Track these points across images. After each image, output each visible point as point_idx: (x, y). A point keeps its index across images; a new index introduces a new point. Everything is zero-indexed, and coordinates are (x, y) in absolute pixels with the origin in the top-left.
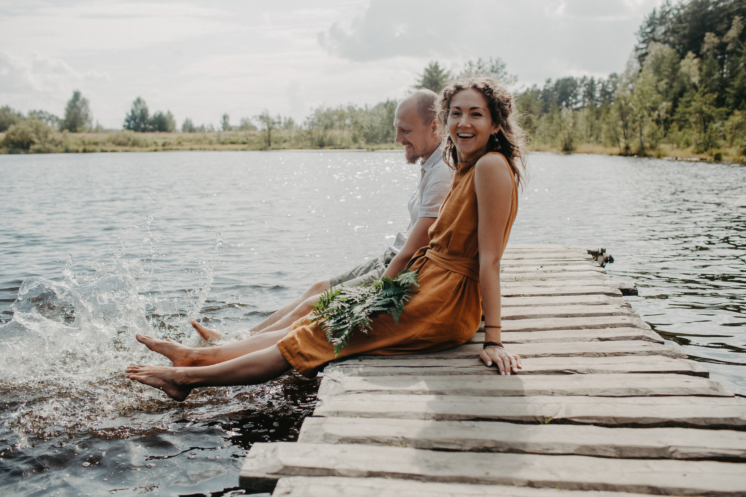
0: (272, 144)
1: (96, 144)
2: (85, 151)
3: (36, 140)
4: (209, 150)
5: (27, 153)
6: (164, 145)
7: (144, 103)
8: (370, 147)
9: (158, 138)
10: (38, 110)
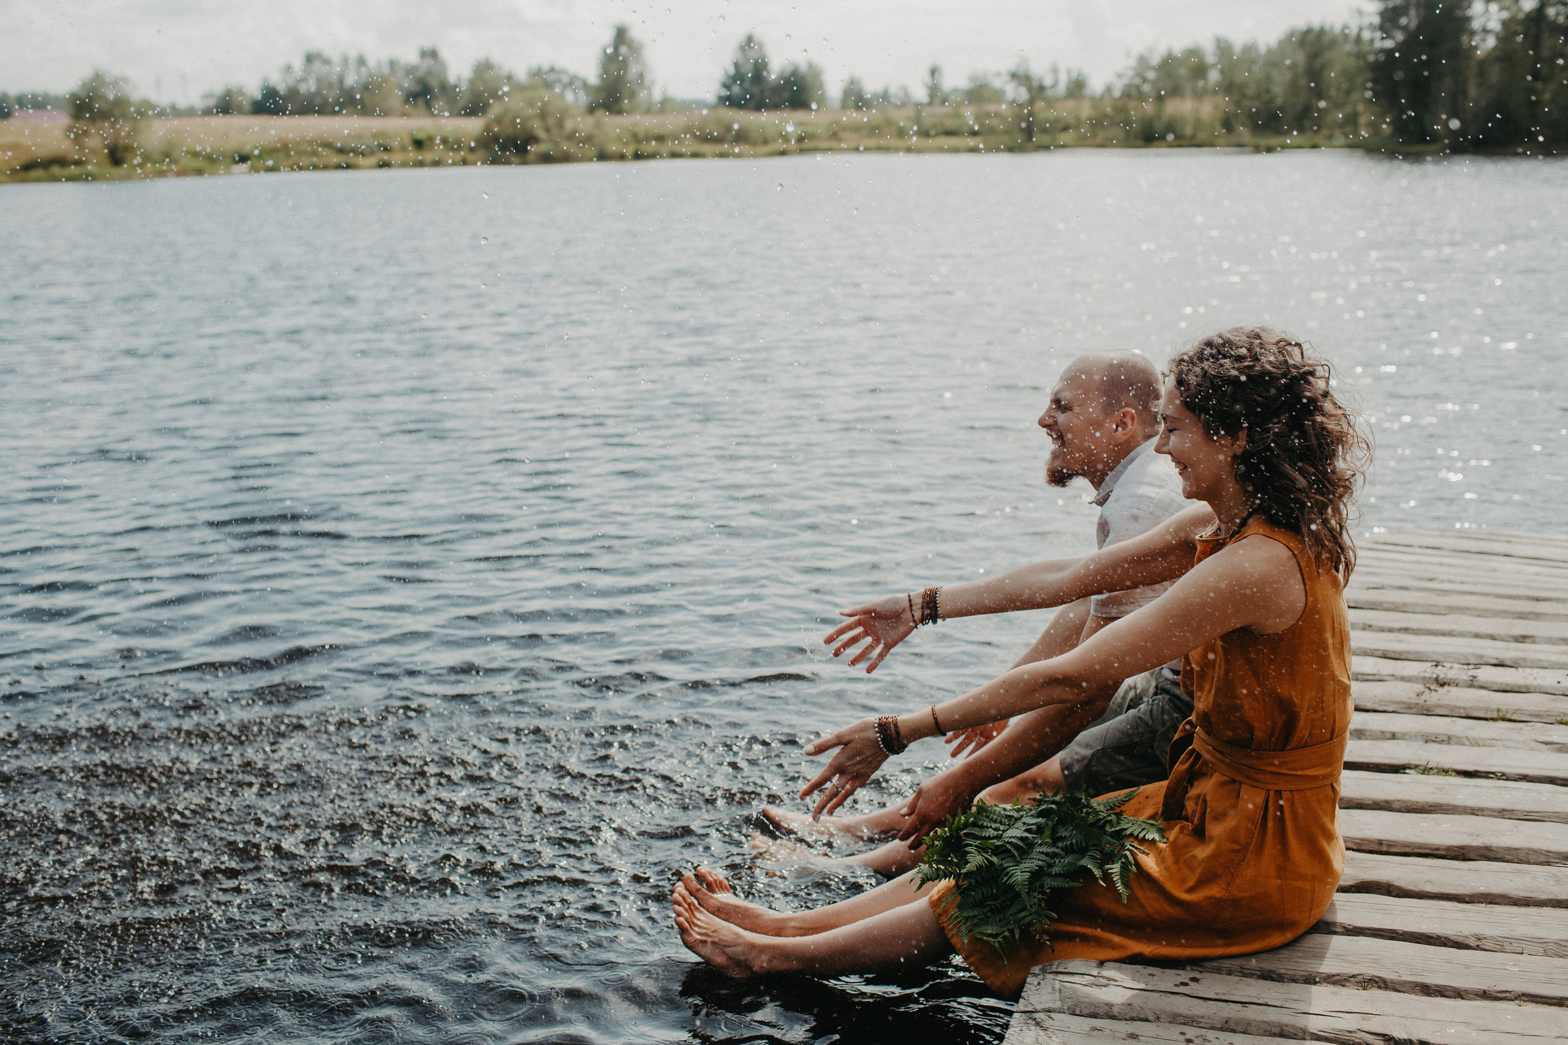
0: (1036, 135)
1: (660, 139)
2: (638, 156)
3: (541, 134)
4: (897, 150)
5: (524, 163)
6: (800, 139)
7: (761, 46)
8: (1263, 142)
10: (546, 67)
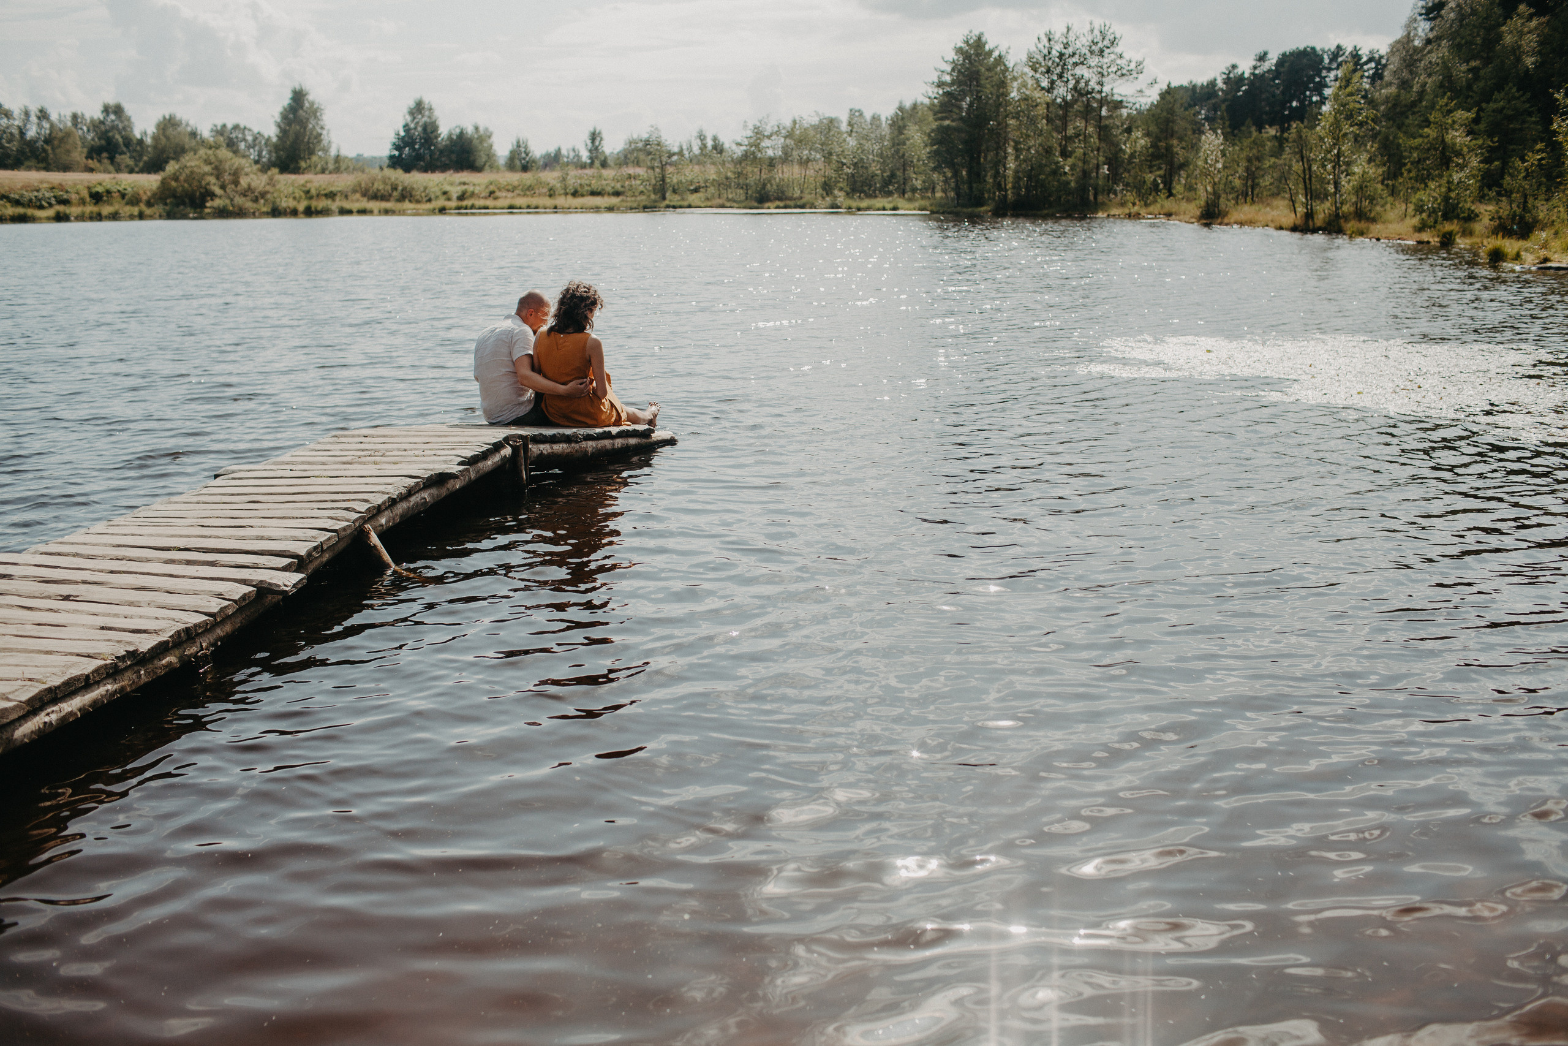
0: (668, 195)
1: (331, 195)
2: (309, 212)
3: (217, 191)
5: (201, 217)
6: (461, 198)
8: (854, 204)
9: (452, 184)
10: (230, 124)
